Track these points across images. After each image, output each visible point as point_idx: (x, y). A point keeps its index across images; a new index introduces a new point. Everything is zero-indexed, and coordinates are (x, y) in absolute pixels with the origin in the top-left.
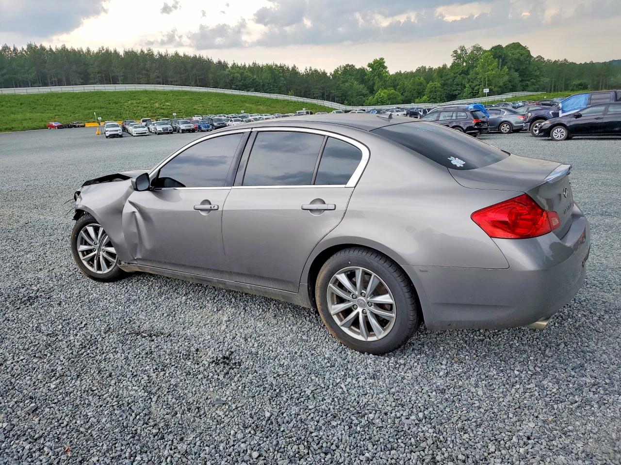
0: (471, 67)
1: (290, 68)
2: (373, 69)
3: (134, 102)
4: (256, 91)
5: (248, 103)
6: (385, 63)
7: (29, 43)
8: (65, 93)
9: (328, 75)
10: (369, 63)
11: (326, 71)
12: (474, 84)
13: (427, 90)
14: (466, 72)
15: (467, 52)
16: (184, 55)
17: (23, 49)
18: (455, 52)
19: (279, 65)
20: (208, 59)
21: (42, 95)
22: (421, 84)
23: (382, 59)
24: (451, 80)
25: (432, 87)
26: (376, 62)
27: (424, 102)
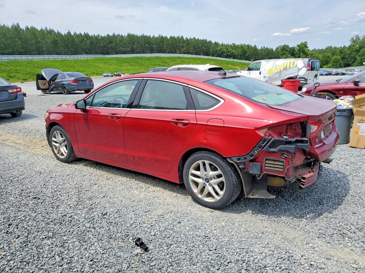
0: (361, 48)
1: (253, 46)
2: (300, 48)
3: (175, 63)
4: (234, 58)
5: (230, 65)
6: (307, 44)
7: (128, 33)
8: (143, 57)
9: (274, 50)
10: (298, 45)
11: (273, 49)
12: (363, 58)
13: (332, 61)
14: (358, 51)
15: (360, 39)
16: (198, 39)
17: (125, 36)
18: (353, 38)
19: (247, 45)
20: (210, 41)
21: (133, 58)
22: (329, 57)
23: (306, 42)
24: (348, 55)
25: (335, 59)
26: (302, 44)
27: (329, 68)
